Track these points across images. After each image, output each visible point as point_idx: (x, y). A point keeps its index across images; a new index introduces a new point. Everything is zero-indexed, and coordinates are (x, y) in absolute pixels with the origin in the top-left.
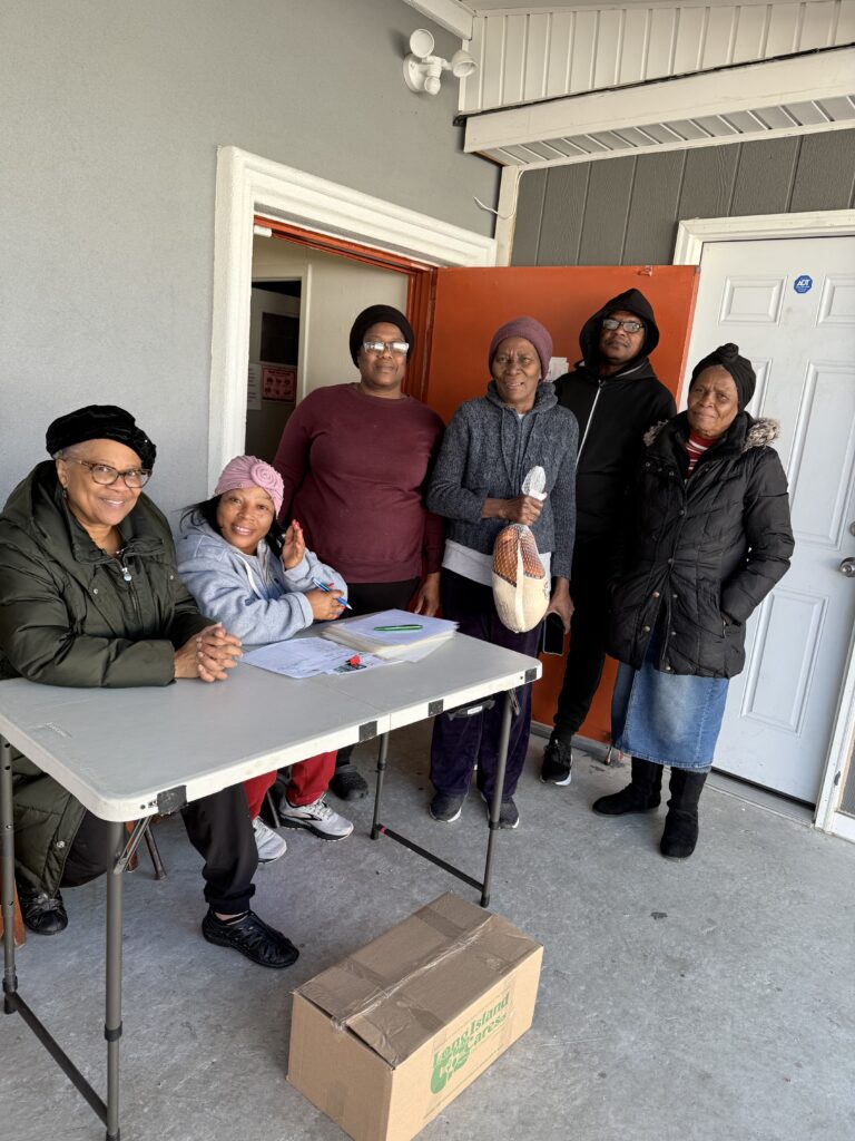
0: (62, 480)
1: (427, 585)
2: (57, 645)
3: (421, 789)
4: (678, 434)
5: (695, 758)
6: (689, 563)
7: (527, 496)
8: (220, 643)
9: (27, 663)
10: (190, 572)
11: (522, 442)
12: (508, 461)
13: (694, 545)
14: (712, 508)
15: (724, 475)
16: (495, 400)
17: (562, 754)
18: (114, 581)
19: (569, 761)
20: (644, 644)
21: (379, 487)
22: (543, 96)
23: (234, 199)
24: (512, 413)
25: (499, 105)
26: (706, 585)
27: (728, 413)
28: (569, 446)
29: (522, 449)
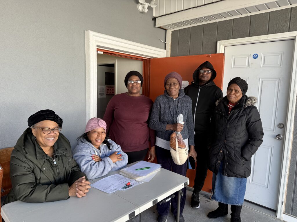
0: (34, 135)
1: (151, 150)
2: (30, 190)
3: (154, 213)
4: (225, 102)
5: (237, 202)
6: (231, 142)
7: (178, 123)
8: (83, 185)
9: (20, 196)
10: (78, 156)
11: (176, 107)
12: (172, 113)
13: (232, 136)
14: (236, 125)
15: (240, 115)
16: (167, 95)
17: (197, 198)
18: (51, 164)
19: (199, 200)
20: (218, 166)
21: (134, 123)
22: (176, 11)
23: (90, 45)
24: (172, 99)
25: (164, 14)
26: (237, 149)
27: (239, 96)
28: (190, 107)
29: (176, 109)
